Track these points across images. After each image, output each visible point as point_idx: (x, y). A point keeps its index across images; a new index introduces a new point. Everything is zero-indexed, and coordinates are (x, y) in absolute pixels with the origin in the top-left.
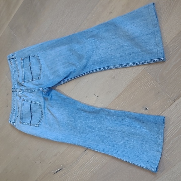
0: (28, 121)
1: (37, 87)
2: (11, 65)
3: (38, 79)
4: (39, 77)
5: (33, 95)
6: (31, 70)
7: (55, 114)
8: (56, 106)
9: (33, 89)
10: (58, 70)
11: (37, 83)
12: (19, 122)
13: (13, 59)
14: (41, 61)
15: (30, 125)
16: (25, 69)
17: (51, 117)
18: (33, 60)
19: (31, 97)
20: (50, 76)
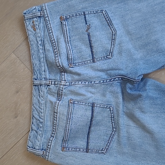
0: (82, 143)
1: (103, 75)
2: (32, 30)
3: (106, 58)
4: (108, 55)
5: (93, 90)
6: (90, 41)
7: (150, 126)
8: (152, 110)
9: (95, 78)
10: (157, 41)
11: (105, 67)
12: (60, 149)
13: (40, 17)
14: (113, 22)
15: (87, 152)
16: (72, 39)
17: (135, 132)
18: (94, 21)
19: (89, 95)
20: (136, 52)
